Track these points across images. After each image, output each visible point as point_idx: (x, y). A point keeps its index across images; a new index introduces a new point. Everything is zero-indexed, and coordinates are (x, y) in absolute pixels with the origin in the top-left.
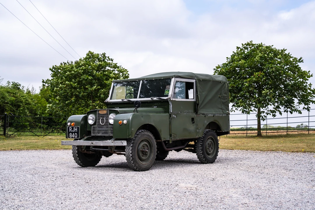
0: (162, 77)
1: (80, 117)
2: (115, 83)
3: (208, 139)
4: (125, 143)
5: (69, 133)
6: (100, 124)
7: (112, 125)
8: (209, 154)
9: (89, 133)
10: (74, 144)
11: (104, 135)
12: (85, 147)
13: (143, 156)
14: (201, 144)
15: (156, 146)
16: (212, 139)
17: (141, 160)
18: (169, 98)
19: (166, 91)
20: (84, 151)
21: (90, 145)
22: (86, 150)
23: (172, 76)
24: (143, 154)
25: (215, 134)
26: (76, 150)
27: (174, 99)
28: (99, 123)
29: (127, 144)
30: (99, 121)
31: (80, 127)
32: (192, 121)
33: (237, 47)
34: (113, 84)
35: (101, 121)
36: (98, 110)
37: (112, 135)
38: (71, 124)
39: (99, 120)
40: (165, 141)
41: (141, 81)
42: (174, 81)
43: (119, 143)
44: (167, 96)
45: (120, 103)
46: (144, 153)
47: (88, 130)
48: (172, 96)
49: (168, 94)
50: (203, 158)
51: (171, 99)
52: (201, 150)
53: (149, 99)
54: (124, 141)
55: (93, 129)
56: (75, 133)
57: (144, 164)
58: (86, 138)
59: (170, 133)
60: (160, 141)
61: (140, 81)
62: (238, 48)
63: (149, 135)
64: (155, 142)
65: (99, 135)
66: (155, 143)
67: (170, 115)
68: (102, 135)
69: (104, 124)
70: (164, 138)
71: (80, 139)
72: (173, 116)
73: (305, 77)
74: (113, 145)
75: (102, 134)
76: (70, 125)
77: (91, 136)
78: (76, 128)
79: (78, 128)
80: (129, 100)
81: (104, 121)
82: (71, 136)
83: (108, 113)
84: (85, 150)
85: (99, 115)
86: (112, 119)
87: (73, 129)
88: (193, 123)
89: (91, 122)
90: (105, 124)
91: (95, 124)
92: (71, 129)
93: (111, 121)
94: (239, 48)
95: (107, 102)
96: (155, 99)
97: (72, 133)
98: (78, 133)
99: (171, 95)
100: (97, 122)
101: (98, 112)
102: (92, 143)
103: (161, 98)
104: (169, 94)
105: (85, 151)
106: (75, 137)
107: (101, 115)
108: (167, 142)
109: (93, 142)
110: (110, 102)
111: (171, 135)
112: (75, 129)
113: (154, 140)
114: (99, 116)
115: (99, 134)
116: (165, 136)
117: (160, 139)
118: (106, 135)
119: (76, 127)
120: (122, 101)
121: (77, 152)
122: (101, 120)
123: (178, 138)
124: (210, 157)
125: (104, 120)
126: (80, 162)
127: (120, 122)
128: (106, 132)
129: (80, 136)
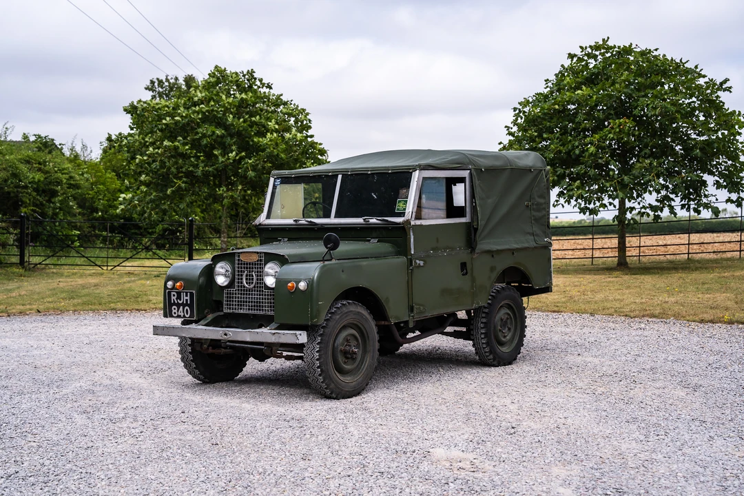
0: (388, 167)
1: (195, 267)
2: (278, 178)
3: (501, 307)
4: (302, 337)
5: (171, 305)
6: (244, 287)
7: (273, 289)
8: (502, 344)
9: (218, 305)
10: (184, 335)
11: (253, 312)
12: (209, 341)
13: (345, 363)
14: (484, 320)
15: (377, 337)
16: (509, 307)
17: (341, 371)
18: (408, 220)
19: (400, 202)
20: (208, 349)
21: (221, 338)
22: (210, 348)
23: (413, 166)
24: (347, 358)
25: (517, 294)
26: (189, 345)
27: (418, 222)
28: (242, 283)
29: (308, 336)
30: (242, 279)
31: (197, 293)
32: (462, 270)
33: (569, 54)
34: (272, 180)
35: (247, 279)
36: (239, 253)
37: (272, 313)
38: (174, 285)
39: (242, 275)
40: (397, 324)
41: (340, 177)
42: (418, 178)
43: (287, 336)
44: (402, 214)
45: (289, 228)
46: (349, 356)
47: (214, 299)
48: (414, 214)
49: (405, 209)
50: (487, 354)
51: (412, 223)
52: (483, 336)
53: (360, 220)
54: (300, 332)
55: (227, 297)
56: (184, 305)
57: (348, 381)
58: (210, 317)
59: (411, 304)
60: (386, 323)
61: (337, 175)
62: (571, 56)
63: (359, 312)
64: (374, 327)
65: (242, 312)
66: (375, 330)
67: (410, 262)
68: (247, 312)
69: (252, 286)
70: (396, 318)
71: (196, 322)
72: (418, 261)
73: (733, 126)
74: (275, 341)
75: (249, 309)
76: (173, 288)
77: (222, 313)
78: (187, 296)
79: (192, 294)
80: (311, 222)
81: (253, 279)
82: (175, 313)
83: (261, 260)
84: (209, 346)
85: (241, 263)
86: (272, 276)
87: (179, 297)
88: (463, 275)
89: (221, 280)
90: (255, 287)
91: (231, 285)
92: (174, 295)
93: (270, 281)
94: (575, 55)
95: (260, 224)
96: (373, 221)
97: (178, 305)
98: (191, 306)
99: (411, 213)
100: (236, 281)
101: (239, 257)
102: (226, 335)
103: (387, 221)
104: (407, 211)
105: (211, 350)
106: (184, 316)
107: (244, 264)
108: (402, 325)
109: (227, 332)
110: (265, 225)
111: (411, 309)
112: (185, 298)
113: (373, 323)
114: (241, 268)
115: (241, 309)
116: (397, 312)
117: (385, 318)
118: (258, 312)
119: (187, 293)
120: (294, 223)
121: (192, 349)
122: (247, 276)
123: (429, 314)
124: (505, 349)
125: (253, 276)
126: (197, 372)
127: (290, 285)
128: (258, 306)
129: (198, 314)
